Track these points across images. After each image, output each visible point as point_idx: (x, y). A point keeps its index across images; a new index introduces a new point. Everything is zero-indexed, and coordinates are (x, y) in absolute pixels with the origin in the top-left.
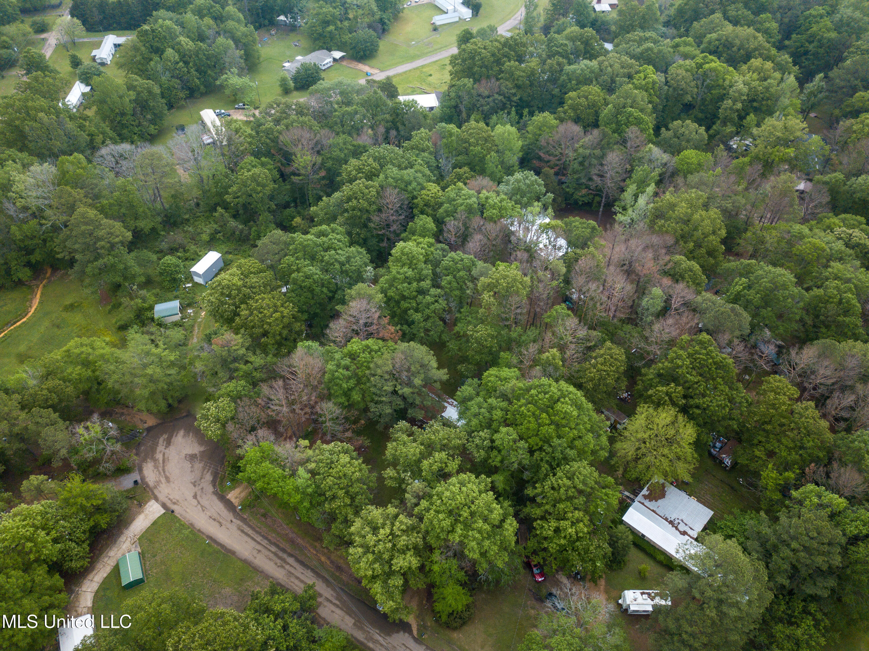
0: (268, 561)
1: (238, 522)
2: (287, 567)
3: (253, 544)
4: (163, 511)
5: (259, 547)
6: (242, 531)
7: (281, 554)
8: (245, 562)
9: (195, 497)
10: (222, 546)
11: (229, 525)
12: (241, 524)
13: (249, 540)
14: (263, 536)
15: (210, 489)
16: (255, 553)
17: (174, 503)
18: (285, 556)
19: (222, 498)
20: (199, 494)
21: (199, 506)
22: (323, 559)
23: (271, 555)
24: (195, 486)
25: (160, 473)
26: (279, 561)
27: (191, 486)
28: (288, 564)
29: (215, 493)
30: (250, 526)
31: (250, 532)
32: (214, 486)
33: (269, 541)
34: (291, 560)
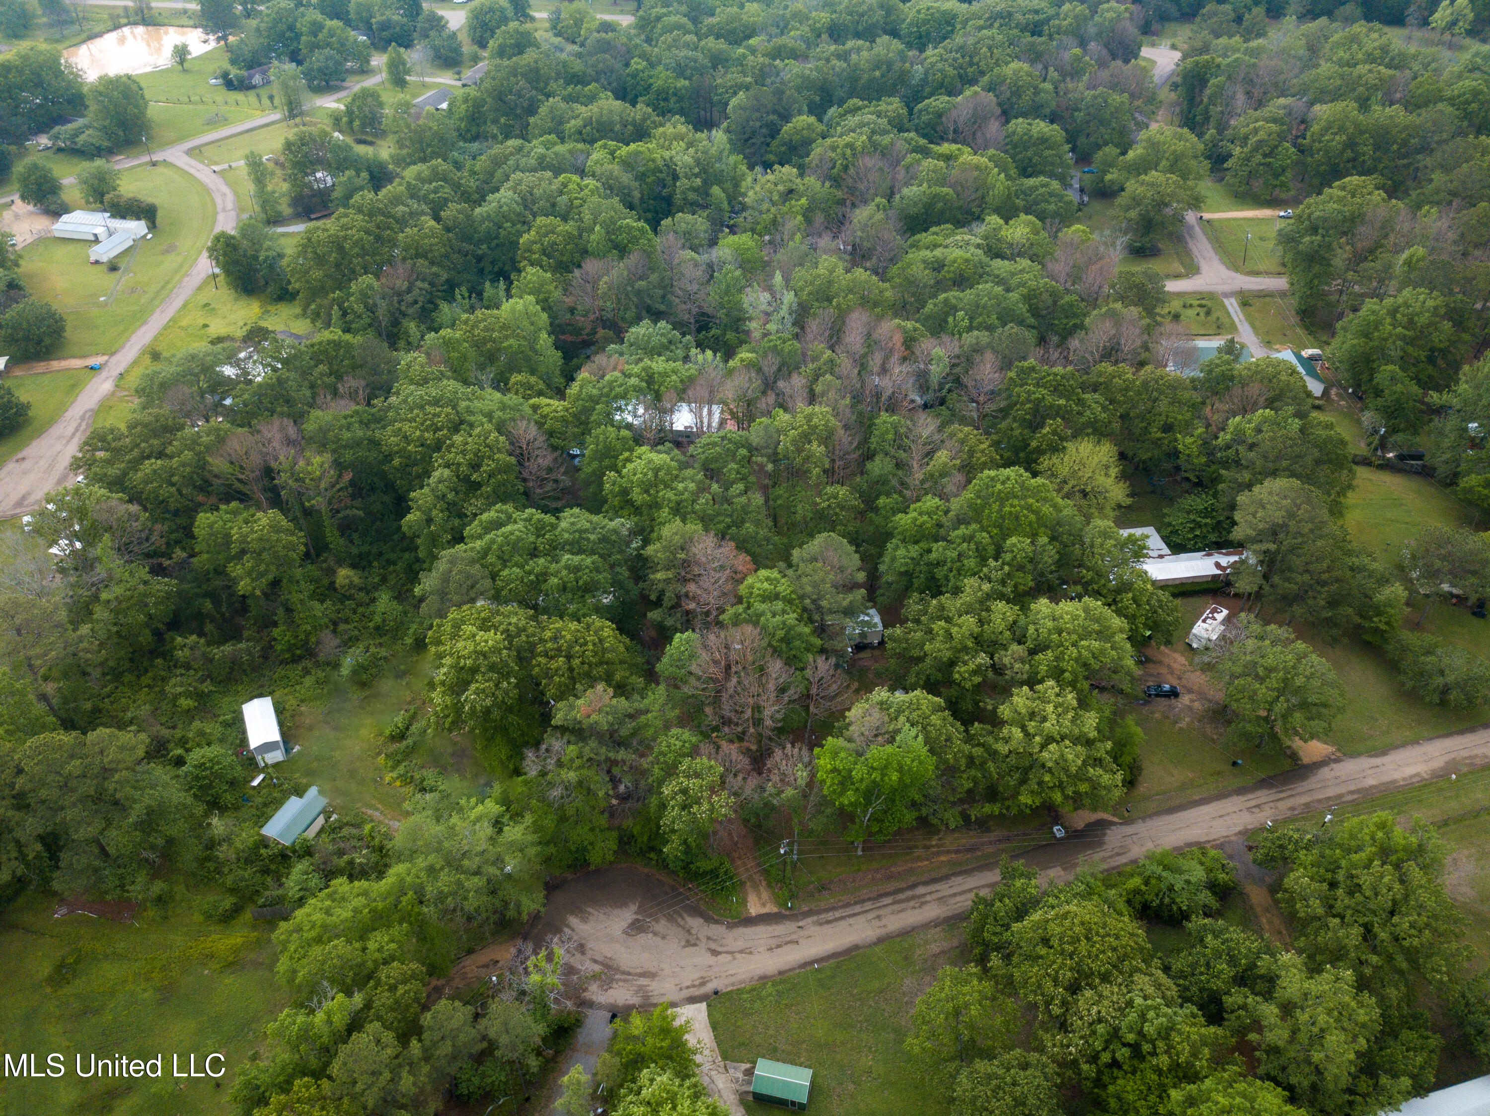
0: (901, 915)
1: (809, 920)
2: (928, 898)
3: (861, 919)
4: (703, 1006)
5: (870, 916)
6: (829, 922)
7: (901, 896)
8: (880, 941)
9: (715, 953)
10: (834, 955)
11: (802, 933)
12: (815, 918)
13: (851, 921)
14: (856, 903)
15: (717, 930)
16: (876, 923)
17: (703, 984)
18: (909, 893)
19: (750, 921)
20: (713, 946)
21: (738, 955)
22: (943, 858)
23: (896, 907)
24: (695, 945)
25: (625, 981)
26: (912, 903)
27: (691, 950)
28: (924, 895)
29: (731, 926)
30: (827, 910)
31: (838, 914)
32: (717, 922)
33: (869, 899)
34: (921, 890)
